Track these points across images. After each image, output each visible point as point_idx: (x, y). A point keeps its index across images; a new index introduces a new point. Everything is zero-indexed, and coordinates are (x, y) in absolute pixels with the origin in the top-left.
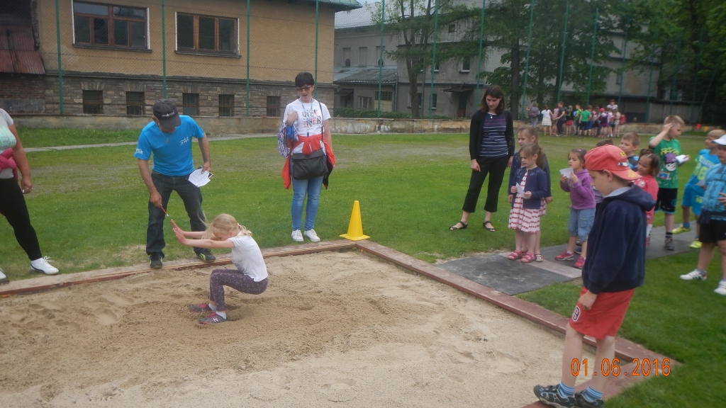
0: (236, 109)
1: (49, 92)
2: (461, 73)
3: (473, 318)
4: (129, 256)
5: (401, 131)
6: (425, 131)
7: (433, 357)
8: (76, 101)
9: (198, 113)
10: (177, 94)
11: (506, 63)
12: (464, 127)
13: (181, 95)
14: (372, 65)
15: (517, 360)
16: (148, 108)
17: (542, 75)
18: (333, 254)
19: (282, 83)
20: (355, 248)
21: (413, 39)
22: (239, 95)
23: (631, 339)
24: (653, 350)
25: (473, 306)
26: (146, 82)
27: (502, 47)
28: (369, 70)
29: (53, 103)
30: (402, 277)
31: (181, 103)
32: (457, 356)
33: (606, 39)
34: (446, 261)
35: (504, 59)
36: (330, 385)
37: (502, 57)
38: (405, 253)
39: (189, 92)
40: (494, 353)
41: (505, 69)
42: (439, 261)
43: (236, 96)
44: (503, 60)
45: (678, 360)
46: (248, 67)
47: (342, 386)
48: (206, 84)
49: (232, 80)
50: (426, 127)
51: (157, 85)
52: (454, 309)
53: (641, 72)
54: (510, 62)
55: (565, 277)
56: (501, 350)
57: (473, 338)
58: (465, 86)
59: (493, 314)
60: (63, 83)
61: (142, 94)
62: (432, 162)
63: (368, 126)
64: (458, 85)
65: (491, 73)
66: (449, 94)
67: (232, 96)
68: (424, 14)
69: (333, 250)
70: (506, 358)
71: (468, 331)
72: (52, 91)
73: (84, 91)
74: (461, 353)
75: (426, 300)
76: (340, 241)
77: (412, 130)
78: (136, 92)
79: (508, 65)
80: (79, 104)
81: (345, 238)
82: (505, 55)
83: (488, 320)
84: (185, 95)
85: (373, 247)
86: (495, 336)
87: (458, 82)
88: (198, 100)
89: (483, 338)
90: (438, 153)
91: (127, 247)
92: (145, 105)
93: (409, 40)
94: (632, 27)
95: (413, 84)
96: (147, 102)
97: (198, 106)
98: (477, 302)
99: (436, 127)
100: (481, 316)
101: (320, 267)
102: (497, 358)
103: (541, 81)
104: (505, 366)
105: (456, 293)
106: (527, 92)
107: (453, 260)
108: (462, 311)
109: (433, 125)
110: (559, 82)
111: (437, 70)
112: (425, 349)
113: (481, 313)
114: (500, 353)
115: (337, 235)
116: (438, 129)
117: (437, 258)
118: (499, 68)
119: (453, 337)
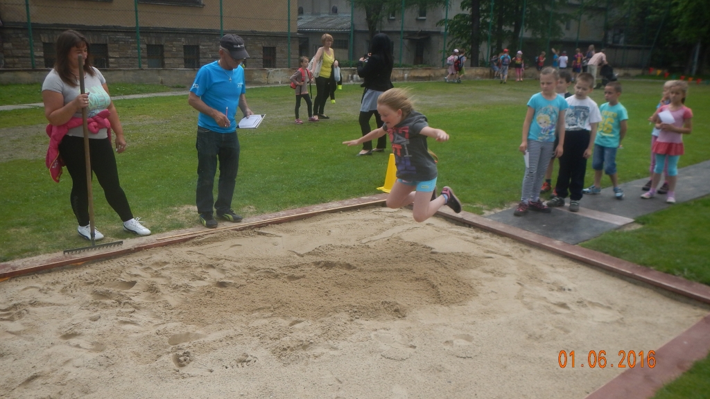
0: (201, 60)
1: (7, 45)
2: (417, 20)
3: (546, 269)
4: (184, 218)
7: (531, 309)
8: (37, 54)
9: (163, 65)
10: (141, 46)
11: (465, 10)
12: (432, 75)
13: (145, 46)
14: (325, 13)
15: (609, 308)
16: (111, 60)
17: (501, 22)
18: (377, 209)
19: (247, 32)
22: (204, 46)
25: (535, 253)
26: (109, 34)
28: (323, 18)
29: (13, 57)
30: (456, 230)
31: (146, 55)
32: (553, 307)
34: (492, 213)
35: (463, 6)
36: (452, 342)
37: (462, 4)
39: (153, 43)
40: (585, 303)
41: (464, 15)
42: (487, 213)
43: (201, 47)
44: (463, 8)
46: (221, 17)
47: (463, 343)
48: (170, 35)
49: (196, 30)
50: (397, 76)
51: (120, 36)
52: (521, 259)
53: (591, 17)
54: (470, 9)
55: (613, 224)
56: (589, 299)
57: (556, 288)
58: (422, 33)
59: (562, 264)
60: (20, 35)
61: (105, 46)
64: (414, 33)
65: (450, 20)
66: (406, 41)
67: (197, 47)
70: (597, 307)
71: (549, 281)
72: (10, 44)
73: (44, 43)
74: (555, 304)
75: (492, 252)
76: (379, 195)
78: (97, 44)
79: (468, 12)
80: (40, 57)
81: (381, 192)
83: (560, 270)
84: (149, 46)
86: (575, 286)
87: (415, 30)
88: (163, 51)
89: (566, 288)
91: (176, 208)
92: (108, 57)
96: (110, 54)
97: (162, 58)
98: (541, 252)
99: (406, 75)
100: (552, 266)
101: (372, 222)
102: (590, 307)
103: (500, 28)
104: (600, 314)
105: (517, 245)
106: (486, 38)
107: (498, 211)
108: (531, 262)
109: (404, 74)
110: (517, 28)
111: (393, 18)
112: (519, 301)
113: (551, 263)
114: (590, 302)
115: (375, 188)
116: (408, 77)
117: (482, 209)
118: (458, 15)
119: (538, 288)
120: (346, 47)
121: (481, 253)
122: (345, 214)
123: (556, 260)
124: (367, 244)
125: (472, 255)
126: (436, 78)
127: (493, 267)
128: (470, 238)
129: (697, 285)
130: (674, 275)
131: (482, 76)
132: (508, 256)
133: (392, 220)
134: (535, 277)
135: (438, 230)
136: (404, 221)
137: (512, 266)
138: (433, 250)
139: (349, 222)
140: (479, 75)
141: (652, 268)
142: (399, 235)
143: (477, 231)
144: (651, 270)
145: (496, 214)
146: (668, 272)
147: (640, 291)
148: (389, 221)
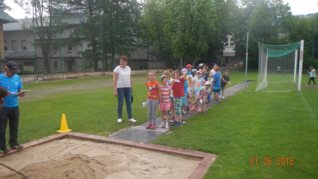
2: (68, 52)
3: (138, 156)
5: (48, 80)
6: (60, 79)
7: (134, 174)
11: (90, 47)
12: (78, 76)
14: (20, 49)
15: (165, 167)
17: (106, 52)
18: (58, 141)
20: (66, 136)
21: (43, 37)
23: (198, 150)
24: (207, 152)
25: (133, 149)
27: (87, 41)
28: (18, 52)
30: (97, 145)
32: (143, 172)
33: (130, 37)
34: (113, 135)
35: (89, 46)
37: (88, 45)
38: (92, 134)
40: (156, 167)
41: (90, 50)
42: (110, 135)
45: (216, 154)
50: (60, 77)
52: (128, 153)
53: (142, 49)
55: (162, 133)
56: (157, 165)
57: (144, 163)
58: (70, 58)
59: (145, 152)
62: (72, 93)
63: (31, 79)
64: (67, 58)
65: (84, 52)
66: (63, 61)
68: (48, 25)
69: (56, 139)
70: (161, 168)
71: (140, 161)
74: (144, 170)
75: (115, 153)
76: (58, 134)
77: (54, 79)
79: (91, 48)
81: (59, 133)
82: (89, 44)
83: (144, 155)
85: (76, 134)
87: (67, 56)
89: (148, 162)
90: (73, 89)
93: (42, 37)
94: (139, 33)
95: (46, 58)
98: (135, 149)
100: (141, 154)
101: (55, 148)
102: (158, 169)
103: (106, 55)
104: (162, 171)
105: (125, 147)
106: (101, 59)
107: (115, 133)
108: (132, 154)
109: (64, 76)
110: (113, 55)
111: (56, 51)
112: (129, 172)
113: (140, 153)
114: (158, 167)
115: (56, 131)
116: (66, 78)
117: (108, 134)
118: (87, 50)
119: (136, 165)
120: (32, 65)
121: (110, 154)
122: (40, 146)
123: (142, 151)
124: (54, 159)
125: (106, 155)
126: (79, 77)
127: (116, 159)
128: (104, 148)
129: (195, 152)
130: (187, 149)
131: (100, 75)
132: (122, 153)
133: (66, 145)
134: (134, 160)
135: (89, 146)
136: (72, 145)
137: (124, 157)
138: (88, 156)
139: (43, 150)
140: (99, 75)
141: (178, 148)
142: (70, 152)
143: (107, 144)
144: (178, 149)
145: (115, 135)
146: (184, 148)
147: (175, 158)
148: (64, 146)
